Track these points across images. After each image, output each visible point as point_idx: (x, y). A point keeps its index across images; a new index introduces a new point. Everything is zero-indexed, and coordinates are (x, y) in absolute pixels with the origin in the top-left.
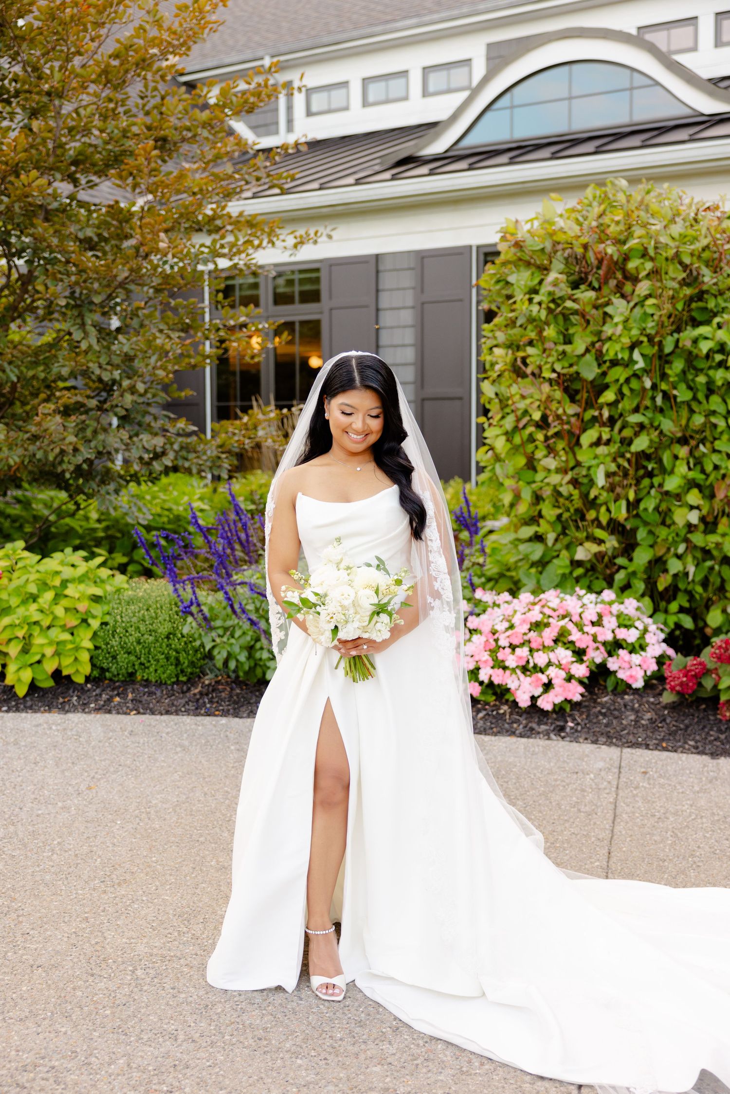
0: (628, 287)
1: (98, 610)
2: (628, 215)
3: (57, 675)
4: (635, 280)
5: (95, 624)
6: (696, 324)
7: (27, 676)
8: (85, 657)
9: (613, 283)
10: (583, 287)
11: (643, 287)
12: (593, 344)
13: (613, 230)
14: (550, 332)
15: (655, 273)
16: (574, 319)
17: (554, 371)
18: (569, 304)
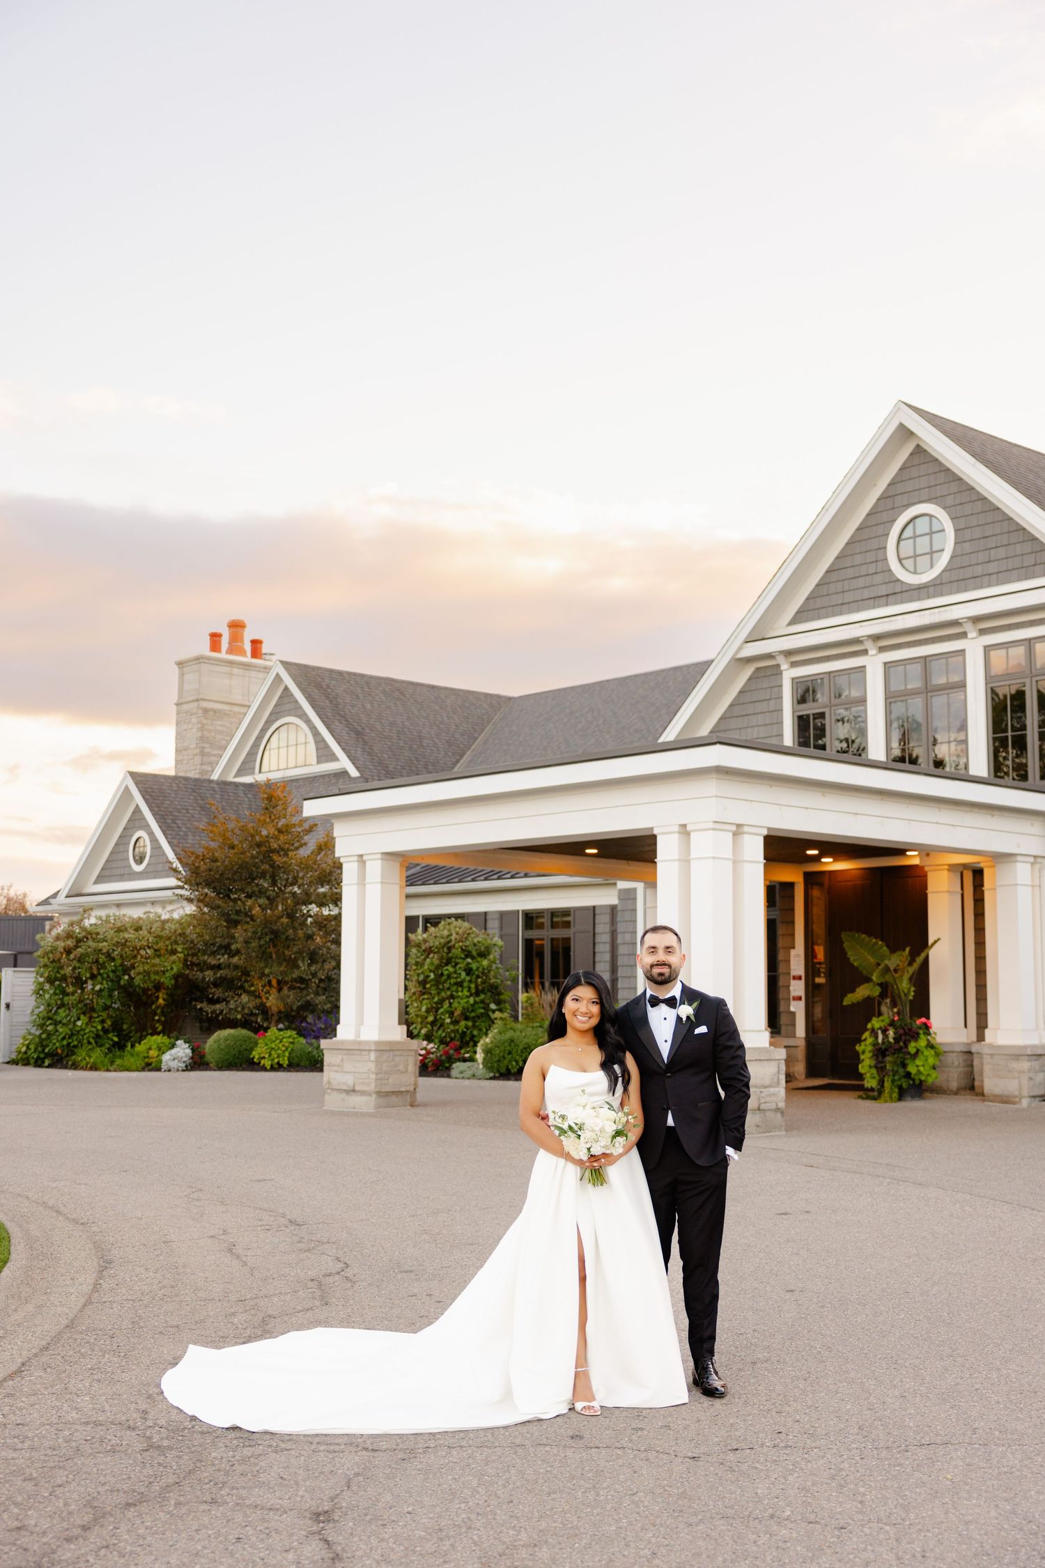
1: (291, 1046)
3: (278, 1063)
5: (290, 1049)
7: (270, 1063)
8: (286, 1058)
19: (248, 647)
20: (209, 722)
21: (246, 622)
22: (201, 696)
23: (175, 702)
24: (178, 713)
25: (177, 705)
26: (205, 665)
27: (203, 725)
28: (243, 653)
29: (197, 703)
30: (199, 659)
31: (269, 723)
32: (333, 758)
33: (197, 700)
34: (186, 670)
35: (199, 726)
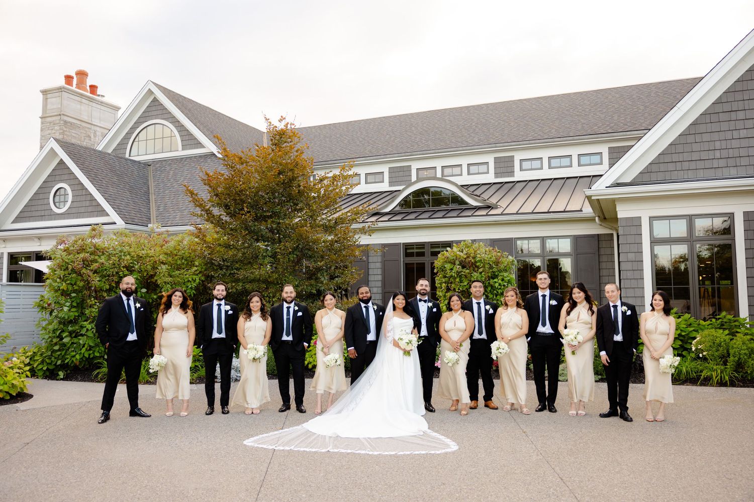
0: (476, 269)
2: (475, 252)
4: (478, 267)
6: (493, 278)
9: (472, 268)
10: (465, 269)
11: (481, 270)
12: (469, 283)
13: (472, 255)
14: (458, 280)
15: (484, 267)
16: (463, 276)
17: (459, 289)
18: (463, 273)
19: (88, 88)
20: (68, 130)
21: (88, 72)
22: (62, 113)
23: (40, 116)
24: (42, 123)
25: (41, 118)
26: (65, 93)
27: (64, 131)
28: (86, 90)
29: (59, 117)
30: (61, 89)
31: (137, 124)
32: (199, 145)
33: (60, 115)
34: (49, 96)
35: (61, 131)
